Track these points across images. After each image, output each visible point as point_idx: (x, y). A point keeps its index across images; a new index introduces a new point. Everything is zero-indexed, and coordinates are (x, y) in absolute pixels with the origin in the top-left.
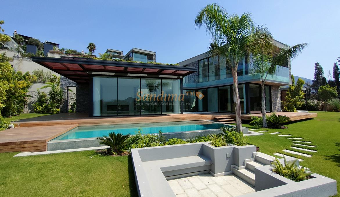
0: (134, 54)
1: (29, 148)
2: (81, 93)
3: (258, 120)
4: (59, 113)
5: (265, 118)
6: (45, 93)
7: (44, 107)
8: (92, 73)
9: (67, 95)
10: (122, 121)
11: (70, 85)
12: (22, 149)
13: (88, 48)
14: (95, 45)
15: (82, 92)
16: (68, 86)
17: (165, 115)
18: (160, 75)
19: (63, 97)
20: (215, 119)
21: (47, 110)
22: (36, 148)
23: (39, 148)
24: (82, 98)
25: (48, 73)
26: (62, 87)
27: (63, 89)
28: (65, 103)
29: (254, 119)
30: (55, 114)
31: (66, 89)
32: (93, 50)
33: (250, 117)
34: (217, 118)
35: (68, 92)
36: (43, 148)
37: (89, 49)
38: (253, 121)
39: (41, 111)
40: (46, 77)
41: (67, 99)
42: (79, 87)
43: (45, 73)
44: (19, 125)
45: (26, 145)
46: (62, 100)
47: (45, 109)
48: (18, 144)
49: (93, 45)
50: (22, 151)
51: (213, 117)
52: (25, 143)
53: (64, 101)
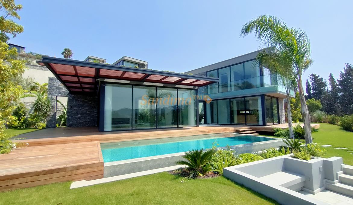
0: (124, 63)
1: (83, 175)
2: (73, 104)
3: (283, 132)
4: (45, 128)
5: (292, 129)
6: (23, 103)
7: (23, 121)
8: (105, 81)
9: (55, 106)
10: (148, 136)
11: (60, 95)
12: (74, 176)
13: (63, 53)
14: (71, 51)
15: (75, 102)
16: (57, 95)
17: (182, 128)
18: (176, 85)
19: (51, 109)
20: (238, 132)
21: (27, 125)
22: (92, 174)
23: (95, 174)
24: (75, 110)
25: (29, 80)
26: (50, 97)
27: (52, 99)
28: (53, 116)
29: (278, 130)
30: (41, 129)
31: (55, 99)
32: (69, 56)
33: (273, 129)
34: (240, 130)
35: (56, 103)
36: (100, 174)
37: (63, 55)
38: (277, 133)
39: (18, 126)
40: (25, 84)
41: (55, 111)
42: (71, 96)
43: (24, 79)
44: (27, 144)
45: (79, 171)
46: (50, 112)
47: (23, 123)
48: (69, 170)
49: (69, 51)
50: (75, 179)
51: (235, 129)
52: (78, 168)
53: (51, 114)
